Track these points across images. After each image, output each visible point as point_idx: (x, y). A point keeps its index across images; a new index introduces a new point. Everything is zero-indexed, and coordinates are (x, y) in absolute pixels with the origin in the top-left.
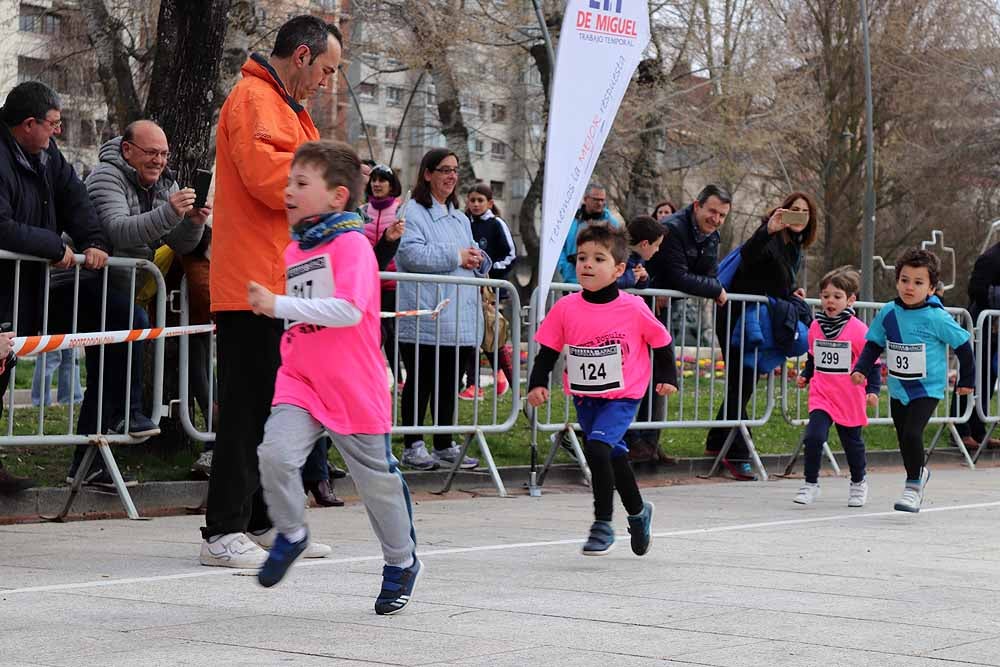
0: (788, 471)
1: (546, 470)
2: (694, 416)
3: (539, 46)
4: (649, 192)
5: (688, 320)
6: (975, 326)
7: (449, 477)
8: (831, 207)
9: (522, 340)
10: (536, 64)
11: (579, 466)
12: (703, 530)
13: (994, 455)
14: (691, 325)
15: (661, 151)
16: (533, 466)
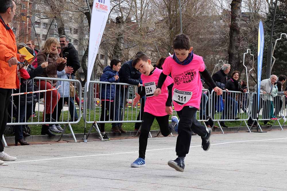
0: (158, 135)
1: (89, 135)
2: (131, 119)
3: (88, 12)
4: (119, 55)
5: (130, 92)
6: (210, 94)
7: (60, 136)
9: (82, 97)
10: (87, 17)
11: (98, 134)
12: (134, 152)
13: (215, 130)
14: (131, 93)
15: (123, 43)
16: (85, 133)
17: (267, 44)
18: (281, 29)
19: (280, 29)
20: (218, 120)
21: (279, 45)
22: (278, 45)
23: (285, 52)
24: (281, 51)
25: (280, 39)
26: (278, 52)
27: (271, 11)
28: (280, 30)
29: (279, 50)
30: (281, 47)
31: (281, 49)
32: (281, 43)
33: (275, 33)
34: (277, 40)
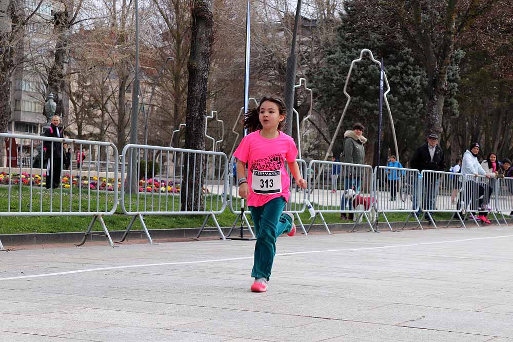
4: (59, 85)
8: (177, 99)
15: (66, 63)
17: (338, 69)
18: (365, 42)
19: (362, 42)
20: (139, 212)
21: (361, 72)
22: (358, 73)
23: (372, 85)
24: (363, 83)
25: (360, 59)
26: (359, 85)
27: (348, 9)
28: (363, 44)
29: (360, 80)
30: (363, 76)
31: (363, 80)
32: (363, 68)
33: (353, 49)
34: (354, 61)
